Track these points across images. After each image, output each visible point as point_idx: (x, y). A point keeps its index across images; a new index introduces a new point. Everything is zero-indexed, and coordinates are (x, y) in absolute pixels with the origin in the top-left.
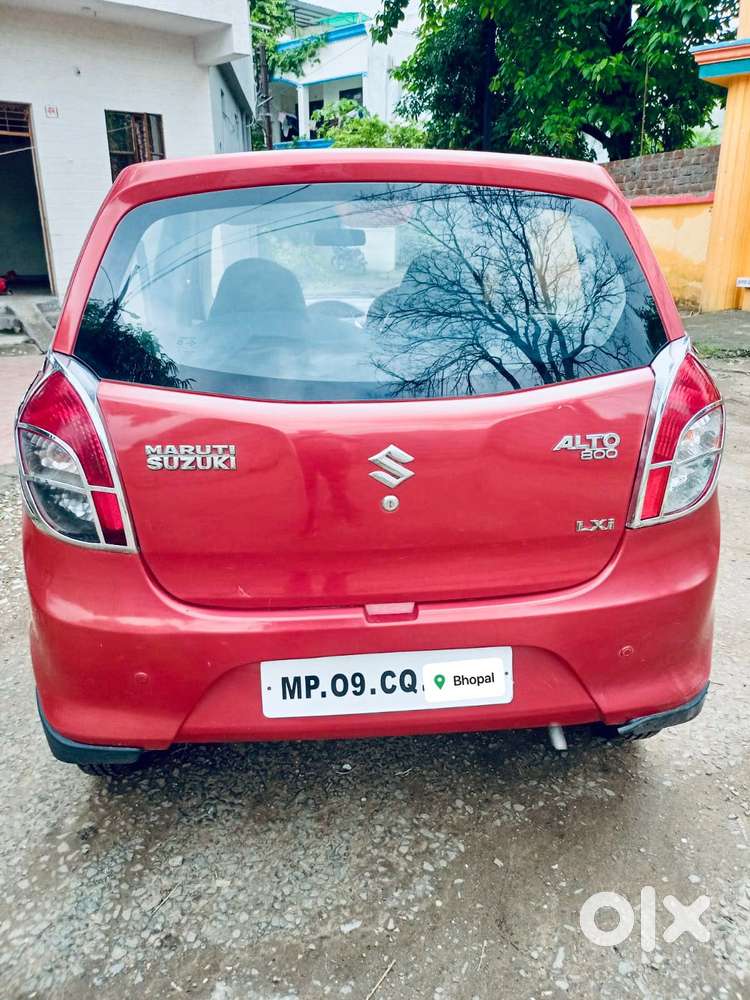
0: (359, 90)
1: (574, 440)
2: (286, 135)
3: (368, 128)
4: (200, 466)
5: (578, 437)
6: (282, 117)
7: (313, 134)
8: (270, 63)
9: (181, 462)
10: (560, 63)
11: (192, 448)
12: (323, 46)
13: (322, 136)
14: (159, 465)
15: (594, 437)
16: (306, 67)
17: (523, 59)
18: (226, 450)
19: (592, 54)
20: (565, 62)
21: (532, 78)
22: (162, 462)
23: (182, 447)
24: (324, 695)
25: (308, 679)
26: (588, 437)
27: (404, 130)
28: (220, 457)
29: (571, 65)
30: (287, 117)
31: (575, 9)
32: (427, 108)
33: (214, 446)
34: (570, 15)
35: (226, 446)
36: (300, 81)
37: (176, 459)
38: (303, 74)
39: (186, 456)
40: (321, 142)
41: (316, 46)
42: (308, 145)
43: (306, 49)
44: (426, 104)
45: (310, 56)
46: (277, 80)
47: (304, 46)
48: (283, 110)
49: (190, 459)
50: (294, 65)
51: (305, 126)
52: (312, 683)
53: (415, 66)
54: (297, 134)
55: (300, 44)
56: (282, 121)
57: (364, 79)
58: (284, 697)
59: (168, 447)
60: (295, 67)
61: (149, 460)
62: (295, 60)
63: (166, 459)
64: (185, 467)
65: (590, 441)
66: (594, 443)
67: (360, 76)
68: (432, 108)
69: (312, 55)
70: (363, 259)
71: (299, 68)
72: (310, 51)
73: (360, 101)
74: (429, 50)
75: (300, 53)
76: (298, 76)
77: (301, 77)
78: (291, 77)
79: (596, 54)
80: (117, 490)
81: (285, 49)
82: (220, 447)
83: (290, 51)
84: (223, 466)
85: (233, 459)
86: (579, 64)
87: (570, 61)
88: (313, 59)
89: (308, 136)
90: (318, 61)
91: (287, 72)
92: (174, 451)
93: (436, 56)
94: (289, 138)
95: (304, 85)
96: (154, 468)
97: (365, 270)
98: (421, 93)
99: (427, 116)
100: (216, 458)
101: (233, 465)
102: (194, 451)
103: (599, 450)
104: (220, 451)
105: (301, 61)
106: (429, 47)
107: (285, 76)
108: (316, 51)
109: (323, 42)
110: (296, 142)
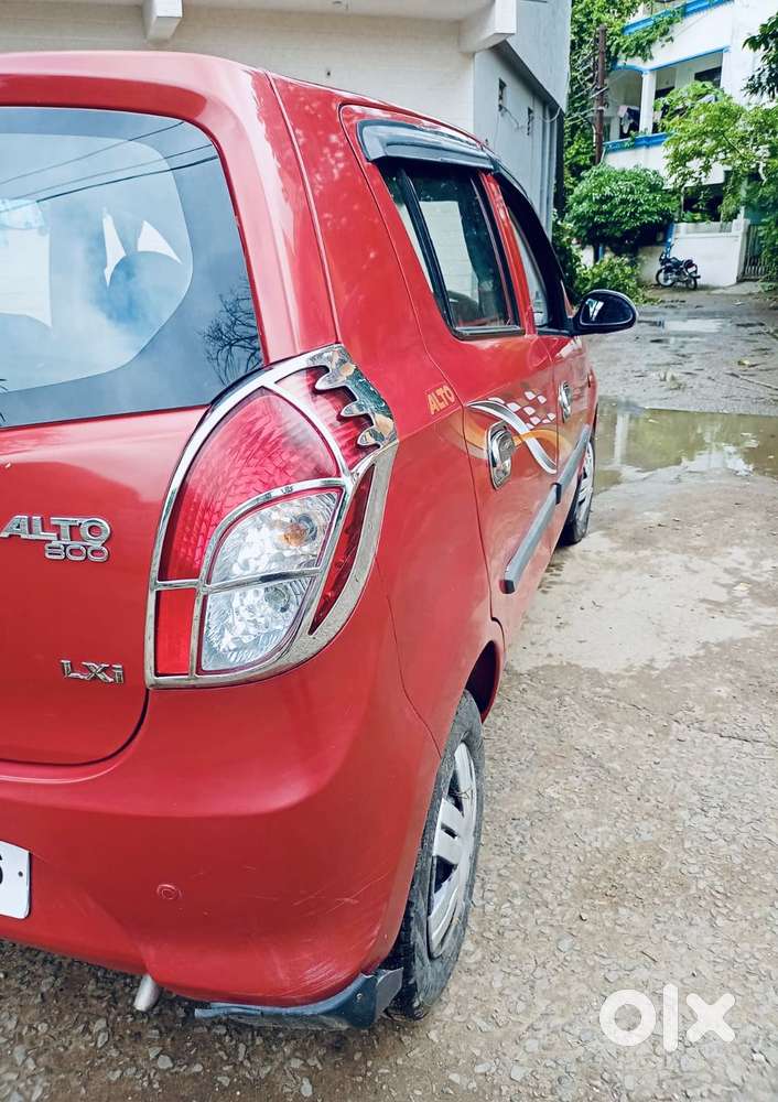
0: (718, 70)
1: (30, 522)
2: (625, 131)
3: (717, 113)
5: (37, 519)
6: (623, 111)
7: (656, 128)
8: (613, 49)
12: (679, 21)
13: (664, 129)
15: (64, 523)
16: (656, 49)
26: (55, 520)
30: (628, 110)
36: (647, 66)
38: (651, 57)
40: (661, 137)
41: (670, 22)
42: (647, 143)
43: (657, 28)
45: (662, 35)
46: (620, 68)
47: (655, 24)
48: (625, 103)
50: (642, 49)
51: (647, 119)
54: (637, 128)
55: (651, 23)
56: (623, 116)
57: (725, 56)
60: (643, 50)
62: (643, 41)
65: (57, 528)
66: (65, 532)
67: (720, 52)
69: (665, 32)
70: (696, 272)
71: (647, 52)
72: (661, 29)
73: (717, 84)
75: (650, 33)
76: (645, 60)
77: (649, 61)
78: (637, 62)
81: (632, 30)
83: (636, 32)
88: (665, 38)
89: (650, 129)
90: (671, 39)
91: (631, 56)
94: (629, 135)
95: (652, 70)
97: (696, 284)
103: (76, 545)
105: (650, 42)
107: (630, 62)
108: (670, 28)
109: (679, 16)
110: (634, 140)
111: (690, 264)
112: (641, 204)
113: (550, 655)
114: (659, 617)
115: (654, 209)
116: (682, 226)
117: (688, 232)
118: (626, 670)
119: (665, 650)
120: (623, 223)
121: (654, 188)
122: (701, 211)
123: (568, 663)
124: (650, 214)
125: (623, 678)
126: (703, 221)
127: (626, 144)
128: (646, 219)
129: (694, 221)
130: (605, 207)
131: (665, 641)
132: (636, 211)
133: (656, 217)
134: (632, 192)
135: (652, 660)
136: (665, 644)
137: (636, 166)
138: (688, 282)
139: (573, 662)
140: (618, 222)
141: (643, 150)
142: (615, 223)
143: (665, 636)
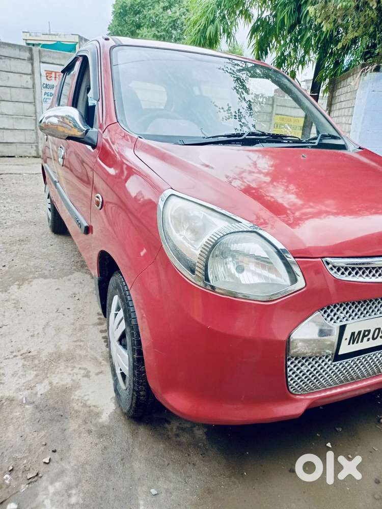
113: (69, 280)
114: (18, 313)
118: (31, 281)
119: (13, 294)
123: (59, 279)
125: (31, 278)
131: (14, 300)
135: (19, 288)
136: (13, 297)
139: (57, 280)
143: (14, 302)
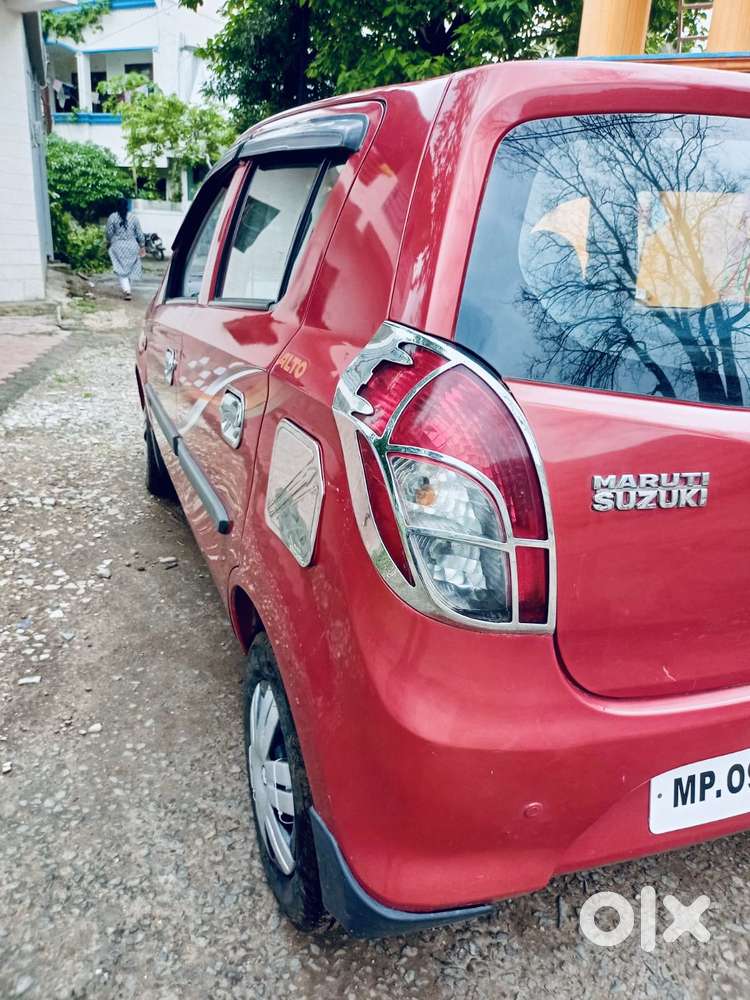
0: (149, 66)
2: (62, 105)
4: (663, 504)
6: (58, 86)
7: (97, 108)
9: (639, 498)
10: (383, 60)
11: (655, 477)
12: (107, 13)
13: (108, 111)
14: (610, 505)
16: (86, 34)
17: (343, 52)
18: (699, 480)
19: (414, 56)
20: (389, 61)
21: (354, 73)
22: (614, 499)
23: (643, 477)
24: (719, 794)
25: (703, 776)
27: (203, 113)
28: (688, 490)
29: (395, 64)
30: (64, 86)
31: (401, 9)
32: (234, 92)
33: (684, 475)
34: (394, 14)
35: (699, 474)
36: (79, 48)
37: (633, 494)
38: (83, 41)
39: (648, 491)
40: (108, 117)
41: (98, 13)
42: (91, 120)
43: (86, 14)
44: (233, 88)
45: (92, 22)
46: (52, 44)
47: (83, 10)
48: (59, 78)
49: (651, 494)
50: (72, 30)
51: (86, 99)
52: (708, 780)
53: (222, 46)
54: (77, 105)
55: (79, 9)
56: (58, 90)
57: (155, 55)
58: (676, 805)
59: (625, 477)
60: (74, 32)
61: (598, 497)
62: (74, 24)
63: (620, 495)
64: (643, 505)
67: (149, 50)
68: (240, 93)
69: (94, 21)
70: (161, 244)
71: (78, 35)
72: (92, 16)
73: (151, 77)
74: (238, 32)
75: (78, 18)
76: (77, 42)
77: (80, 43)
78: (68, 42)
79: (418, 56)
80: (550, 544)
81: (61, 10)
82: (691, 475)
83: (67, 14)
84: (692, 503)
85: (704, 491)
86: (403, 64)
87: (395, 59)
88: (94, 26)
89: (91, 109)
90: (101, 28)
91: (63, 36)
92: (633, 483)
93: (248, 40)
94: (67, 109)
95: (85, 53)
96: (602, 508)
97: (163, 255)
98: (227, 75)
99: (233, 101)
100: (683, 491)
101: (703, 501)
102: (659, 483)
104: (691, 480)
105: (80, 26)
106: (238, 28)
107: (61, 40)
108: (98, 17)
109: (107, 8)
110: (76, 115)
111: (155, 237)
112: (100, 178)
115: (114, 184)
116: (140, 202)
117: (145, 208)
120: (86, 194)
121: (109, 165)
122: (152, 190)
124: (111, 188)
126: (155, 199)
127: (70, 119)
128: (108, 192)
129: (148, 198)
130: (66, 177)
132: (97, 183)
133: (117, 192)
134: (90, 165)
137: (88, 142)
138: (154, 253)
140: (81, 192)
141: (86, 127)
142: (78, 193)
